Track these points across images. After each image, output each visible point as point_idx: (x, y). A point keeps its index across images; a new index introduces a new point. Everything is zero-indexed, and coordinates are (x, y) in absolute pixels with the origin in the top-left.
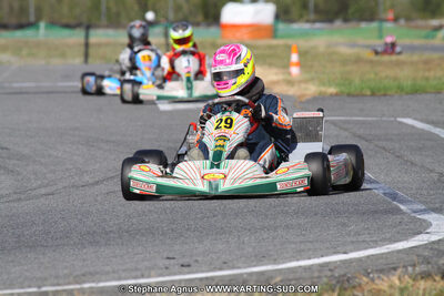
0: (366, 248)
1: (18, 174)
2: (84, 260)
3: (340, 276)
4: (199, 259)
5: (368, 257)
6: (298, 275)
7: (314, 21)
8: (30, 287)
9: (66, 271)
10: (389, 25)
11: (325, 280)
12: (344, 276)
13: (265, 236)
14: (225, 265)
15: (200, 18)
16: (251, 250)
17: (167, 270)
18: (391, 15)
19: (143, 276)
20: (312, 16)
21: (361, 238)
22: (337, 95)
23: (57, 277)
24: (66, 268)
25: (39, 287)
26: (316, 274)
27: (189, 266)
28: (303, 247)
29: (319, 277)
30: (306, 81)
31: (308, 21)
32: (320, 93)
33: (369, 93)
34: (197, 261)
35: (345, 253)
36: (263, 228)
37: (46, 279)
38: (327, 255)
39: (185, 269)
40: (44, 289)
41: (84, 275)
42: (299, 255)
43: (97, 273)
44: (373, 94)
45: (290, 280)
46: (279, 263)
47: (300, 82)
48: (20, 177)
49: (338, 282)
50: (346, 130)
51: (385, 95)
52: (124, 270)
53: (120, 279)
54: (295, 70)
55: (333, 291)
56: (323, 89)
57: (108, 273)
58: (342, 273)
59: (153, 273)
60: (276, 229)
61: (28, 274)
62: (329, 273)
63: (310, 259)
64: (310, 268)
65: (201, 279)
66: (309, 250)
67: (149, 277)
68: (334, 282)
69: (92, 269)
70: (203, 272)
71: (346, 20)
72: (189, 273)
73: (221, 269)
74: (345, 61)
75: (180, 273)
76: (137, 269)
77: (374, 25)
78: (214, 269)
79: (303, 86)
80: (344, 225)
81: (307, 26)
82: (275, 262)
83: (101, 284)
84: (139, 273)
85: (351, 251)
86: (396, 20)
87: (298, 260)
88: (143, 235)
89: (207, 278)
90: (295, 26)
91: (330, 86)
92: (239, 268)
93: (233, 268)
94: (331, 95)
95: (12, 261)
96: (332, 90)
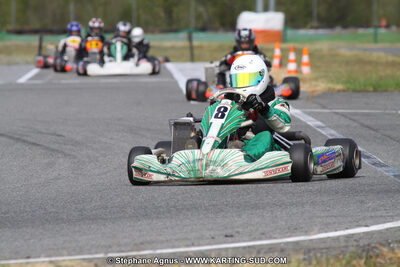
0: (384, 222)
1: (75, 157)
2: (140, 231)
3: (364, 246)
4: (240, 230)
5: (387, 229)
6: (328, 245)
7: (317, 28)
8: (96, 253)
9: (126, 240)
10: (382, 31)
11: (352, 249)
12: (369, 245)
13: (295, 211)
14: (263, 236)
15: (217, 24)
16: (284, 223)
17: (213, 240)
18: (384, 23)
19: (193, 245)
20: (315, 24)
21: (379, 213)
22: (344, 91)
23: (119, 246)
24: (125, 237)
25: (106, 253)
26: (343, 244)
27: (232, 236)
28: (329, 220)
29: (346, 247)
30: (316, 79)
31: (312, 28)
32: (329, 89)
33: (371, 89)
34: (238, 232)
35: (367, 226)
36: (292, 204)
37: (110, 247)
38: (351, 228)
39: (229, 239)
40: (110, 255)
41: (142, 243)
42: (326, 228)
43: (153, 242)
44: (375, 90)
45: (322, 249)
46: (310, 235)
47: (311, 80)
48: (76, 161)
49: (363, 251)
50: (354, 120)
51: (386, 91)
52: (176, 240)
53: (173, 247)
54: (306, 70)
55: (361, 258)
56: (331, 85)
57: (162, 242)
58: (366, 243)
59: (201, 242)
60: (303, 205)
61: (94, 242)
62: (355, 243)
63: (336, 231)
64: (337, 238)
65: (244, 248)
66: (334, 223)
67: (199, 245)
68: (360, 251)
69: (148, 239)
70: (244, 241)
71: (345, 26)
72: (233, 242)
73: (260, 239)
74: (348, 62)
75: (225, 243)
76: (187, 239)
77: (371, 31)
78: (254, 239)
79: (314, 83)
80: (362, 202)
81: (311, 32)
82: (306, 233)
83: (159, 251)
84: (189, 243)
85: (372, 225)
86: (387, 26)
87: (326, 232)
88: (188, 210)
89: (249, 247)
90: (302, 32)
91: (338, 83)
92: (275, 238)
93: (271, 238)
94: (339, 91)
95: (79, 231)
96: (339, 87)
